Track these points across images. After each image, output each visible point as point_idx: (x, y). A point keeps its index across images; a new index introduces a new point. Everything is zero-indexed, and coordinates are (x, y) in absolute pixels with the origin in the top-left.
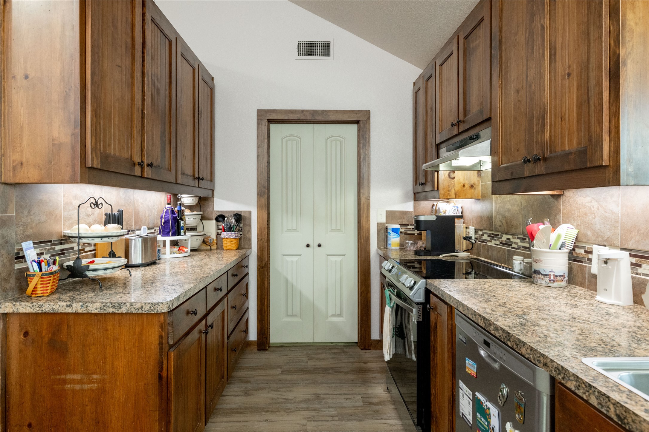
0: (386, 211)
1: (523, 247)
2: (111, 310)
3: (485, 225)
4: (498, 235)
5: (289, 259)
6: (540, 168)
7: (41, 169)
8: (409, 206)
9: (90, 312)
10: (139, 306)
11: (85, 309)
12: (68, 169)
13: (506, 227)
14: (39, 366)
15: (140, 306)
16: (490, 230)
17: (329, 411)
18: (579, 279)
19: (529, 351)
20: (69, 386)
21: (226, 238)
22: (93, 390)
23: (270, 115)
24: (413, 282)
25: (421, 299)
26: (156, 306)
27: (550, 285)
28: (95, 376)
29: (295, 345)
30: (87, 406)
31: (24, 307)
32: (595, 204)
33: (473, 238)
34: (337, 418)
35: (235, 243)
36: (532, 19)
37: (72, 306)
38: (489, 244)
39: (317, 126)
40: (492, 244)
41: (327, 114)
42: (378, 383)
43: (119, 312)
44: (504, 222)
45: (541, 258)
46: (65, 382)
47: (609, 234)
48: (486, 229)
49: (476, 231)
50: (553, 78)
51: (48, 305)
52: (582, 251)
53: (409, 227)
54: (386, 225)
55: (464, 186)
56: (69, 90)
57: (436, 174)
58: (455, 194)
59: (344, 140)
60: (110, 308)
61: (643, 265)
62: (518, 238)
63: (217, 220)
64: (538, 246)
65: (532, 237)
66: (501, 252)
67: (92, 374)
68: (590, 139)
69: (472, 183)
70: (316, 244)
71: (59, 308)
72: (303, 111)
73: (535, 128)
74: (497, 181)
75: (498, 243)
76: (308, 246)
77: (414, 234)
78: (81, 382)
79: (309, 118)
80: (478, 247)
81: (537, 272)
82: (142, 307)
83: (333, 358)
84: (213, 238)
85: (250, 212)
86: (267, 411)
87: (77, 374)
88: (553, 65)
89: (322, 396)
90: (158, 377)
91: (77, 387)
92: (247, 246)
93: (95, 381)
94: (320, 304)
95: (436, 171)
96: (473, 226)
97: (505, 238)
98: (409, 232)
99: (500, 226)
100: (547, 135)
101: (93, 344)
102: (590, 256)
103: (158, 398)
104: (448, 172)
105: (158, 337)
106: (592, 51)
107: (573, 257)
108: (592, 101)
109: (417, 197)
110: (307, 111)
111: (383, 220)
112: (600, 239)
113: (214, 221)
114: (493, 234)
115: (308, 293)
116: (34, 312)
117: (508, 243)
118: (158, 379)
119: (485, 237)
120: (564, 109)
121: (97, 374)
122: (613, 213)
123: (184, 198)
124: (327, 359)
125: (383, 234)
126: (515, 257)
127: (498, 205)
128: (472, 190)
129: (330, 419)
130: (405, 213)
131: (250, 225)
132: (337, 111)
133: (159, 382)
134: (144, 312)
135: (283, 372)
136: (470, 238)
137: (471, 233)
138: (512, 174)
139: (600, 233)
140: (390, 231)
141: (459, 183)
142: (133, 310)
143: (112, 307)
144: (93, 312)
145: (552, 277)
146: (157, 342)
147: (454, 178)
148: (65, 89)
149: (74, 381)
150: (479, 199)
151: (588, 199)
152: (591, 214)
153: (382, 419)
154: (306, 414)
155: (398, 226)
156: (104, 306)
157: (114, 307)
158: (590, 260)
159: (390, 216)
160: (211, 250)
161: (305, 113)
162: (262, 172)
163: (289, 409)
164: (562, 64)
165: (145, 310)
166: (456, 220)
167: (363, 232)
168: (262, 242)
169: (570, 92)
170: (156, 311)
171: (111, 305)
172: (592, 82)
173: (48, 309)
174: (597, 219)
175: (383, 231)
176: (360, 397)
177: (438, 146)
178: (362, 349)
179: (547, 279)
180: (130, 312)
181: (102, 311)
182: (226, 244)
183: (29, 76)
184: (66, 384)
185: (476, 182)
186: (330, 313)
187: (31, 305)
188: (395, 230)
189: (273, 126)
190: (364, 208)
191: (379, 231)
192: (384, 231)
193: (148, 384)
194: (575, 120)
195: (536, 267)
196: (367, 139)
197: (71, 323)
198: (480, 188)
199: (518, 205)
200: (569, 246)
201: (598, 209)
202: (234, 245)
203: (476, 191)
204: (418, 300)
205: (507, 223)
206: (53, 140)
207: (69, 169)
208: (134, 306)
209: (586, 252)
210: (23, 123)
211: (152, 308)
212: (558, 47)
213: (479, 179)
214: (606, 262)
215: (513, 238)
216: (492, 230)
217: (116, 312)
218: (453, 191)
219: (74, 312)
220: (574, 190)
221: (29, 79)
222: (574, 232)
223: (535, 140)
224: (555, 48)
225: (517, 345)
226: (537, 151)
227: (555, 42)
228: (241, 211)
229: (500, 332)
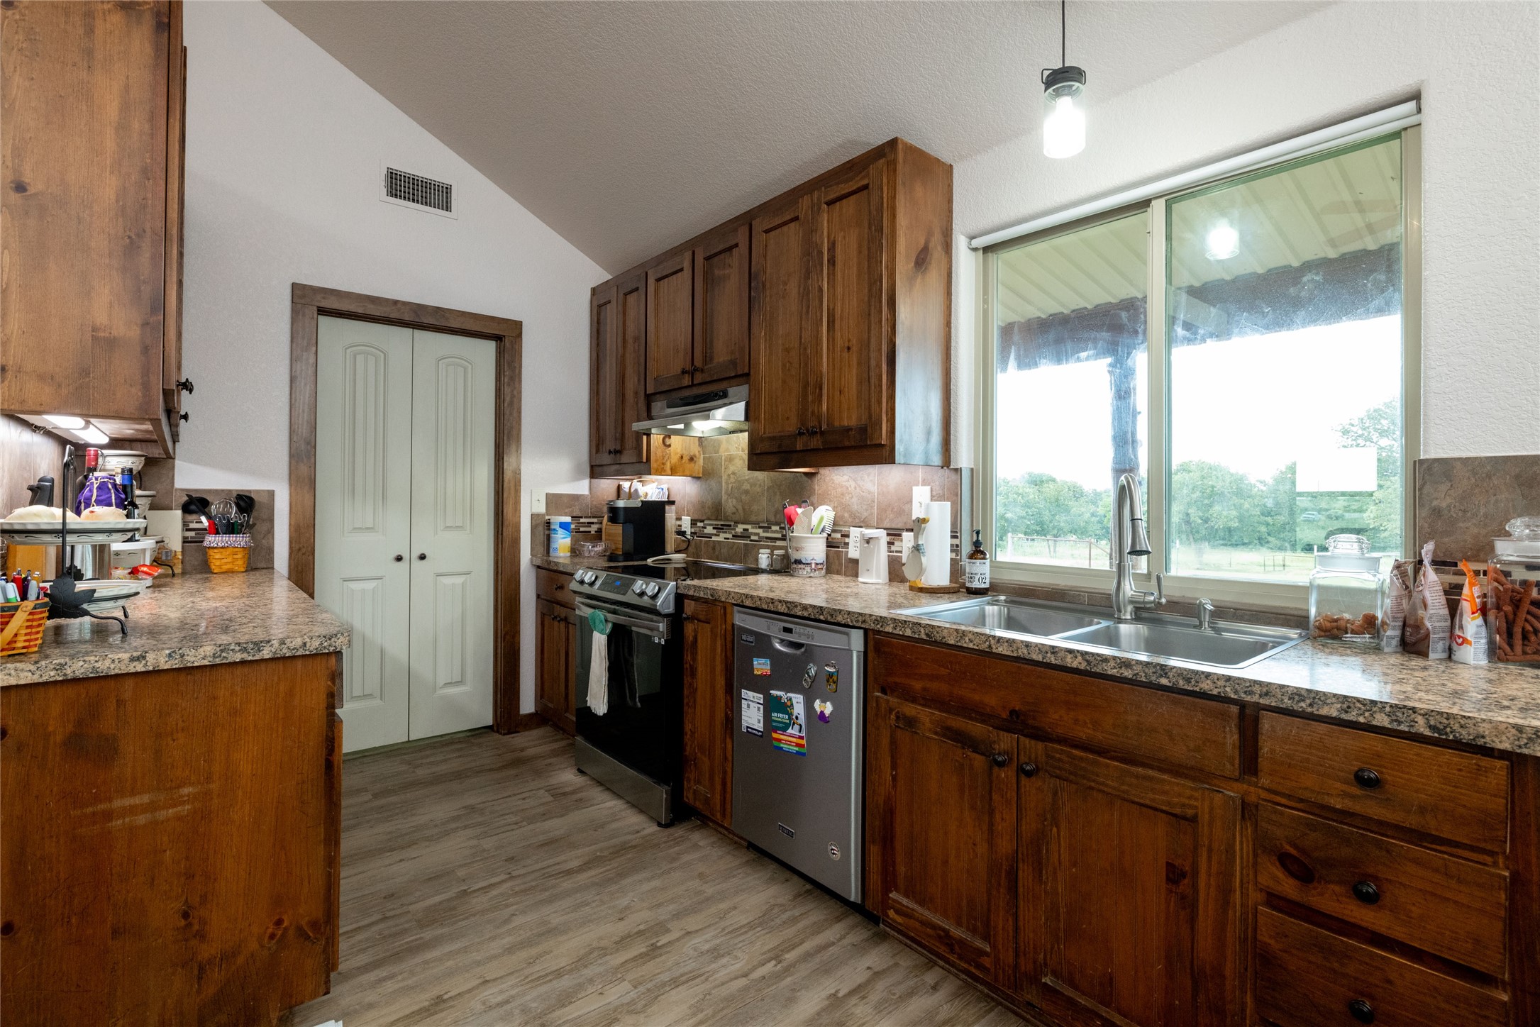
0: (547, 494)
1: (767, 538)
2: (238, 657)
3: (709, 513)
4: (730, 526)
5: (353, 585)
6: (816, 442)
7: (60, 386)
8: (582, 487)
9: (189, 665)
10: (298, 642)
11: (177, 662)
12: (134, 390)
13: (742, 514)
14: (37, 797)
15: (301, 643)
16: (717, 519)
17: (505, 819)
18: (835, 567)
19: (846, 616)
20: (120, 822)
21: (222, 548)
22: (179, 818)
23: (324, 298)
24: (657, 588)
25: (670, 609)
26: (333, 640)
27: (812, 575)
28: (186, 791)
29: (366, 754)
30: (165, 851)
31: (13, 672)
32: (852, 484)
33: (688, 532)
34: (525, 823)
35: (244, 557)
36: (807, 275)
37: (144, 658)
38: (714, 538)
39: (419, 334)
40: (721, 538)
41: (444, 316)
42: (560, 769)
43: (257, 658)
44: (740, 507)
45: (803, 545)
46: (108, 816)
47: (865, 514)
48: (709, 519)
49: (694, 523)
50: (831, 348)
51: (81, 663)
52: (838, 536)
53: (582, 520)
54: (547, 518)
55: (682, 457)
56: (138, 235)
57: (645, 437)
58: (671, 469)
59: (470, 366)
60: (236, 652)
61: (896, 543)
62: (760, 527)
63: (186, 509)
64: (798, 531)
65: (791, 523)
66: (735, 547)
67: (179, 787)
68: (870, 417)
69: (692, 454)
70: (416, 554)
71: (112, 666)
72: (396, 302)
73: (810, 397)
74: (756, 454)
75: (730, 536)
76: (399, 559)
77: (590, 532)
78: (152, 807)
79: (407, 317)
80: (696, 543)
81: (798, 562)
82: (305, 644)
83: (460, 757)
84: (174, 549)
85: (271, 494)
86: (392, 850)
87: (140, 793)
88: (831, 334)
89: (478, 806)
90: (324, 766)
91: (142, 819)
92: (263, 565)
93: (186, 798)
94: (421, 667)
95: (644, 434)
96: (688, 515)
97: (740, 528)
98: (582, 529)
99: (734, 513)
100: (825, 407)
101: (183, 730)
102: (847, 540)
103: (323, 801)
104: (662, 436)
105: (325, 696)
106: (872, 332)
107: (830, 545)
108: (872, 381)
109: (596, 471)
110: (405, 303)
111: (541, 508)
112: (857, 520)
113: (179, 513)
114: (722, 525)
115: (396, 649)
116: (41, 680)
117: (745, 535)
118: (323, 770)
119: (709, 530)
120: (843, 383)
121: (191, 784)
122: (870, 492)
123: (108, 459)
124: (450, 759)
125: (542, 533)
126: (761, 551)
127: (730, 486)
128: (692, 465)
129: (516, 827)
130: (575, 498)
131: (271, 520)
132: (463, 314)
133: (326, 773)
134: (307, 653)
135: (376, 796)
136: (685, 532)
137: (683, 526)
138: (780, 446)
139: (857, 514)
140: (555, 526)
141: (677, 454)
142: (285, 651)
143: (240, 650)
144: (196, 664)
145: (813, 566)
146: (323, 705)
147: (670, 446)
148: (128, 233)
149: (132, 810)
150: (698, 478)
151: (846, 478)
152: (849, 494)
153: (592, 805)
154: (469, 832)
155: (568, 519)
156: (222, 651)
157: (244, 650)
158: (847, 544)
159: (554, 501)
160: (174, 575)
161: (399, 306)
162: (303, 411)
163: (432, 836)
164: (842, 336)
165: (311, 649)
166: (667, 507)
167: (507, 532)
168: (300, 553)
169: (849, 366)
170: (332, 649)
171: (237, 648)
172: (873, 363)
173: (82, 671)
174: (855, 500)
175: (541, 528)
176: (542, 791)
177: (649, 399)
178: (504, 734)
179: (808, 569)
180: (279, 656)
181: (218, 661)
182: (217, 560)
183: (28, 188)
184: (111, 820)
185: (697, 454)
186: (441, 680)
187: (33, 668)
188: (564, 526)
189: (324, 321)
190: (510, 489)
191: (534, 528)
192: (544, 529)
193: (303, 782)
194: (855, 396)
195: (795, 555)
196: (517, 371)
197: (127, 695)
198: (701, 462)
199: (760, 485)
200: (829, 531)
201: (855, 488)
202: (240, 562)
203: (696, 467)
204: (666, 611)
205: (744, 509)
206: (94, 329)
207: (136, 391)
208: (288, 645)
209: (842, 536)
210: (7, 284)
211: (326, 644)
212: (837, 316)
213: (700, 449)
214: (868, 542)
215: (753, 528)
216: (721, 520)
217: (250, 658)
218: (668, 464)
219: (151, 668)
220: (830, 468)
221: (28, 193)
222: (831, 515)
223: (810, 410)
224: (834, 316)
225: (832, 616)
226: (811, 423)
227: (834, 309)
228: (250, 491)
229: (810, 610)
